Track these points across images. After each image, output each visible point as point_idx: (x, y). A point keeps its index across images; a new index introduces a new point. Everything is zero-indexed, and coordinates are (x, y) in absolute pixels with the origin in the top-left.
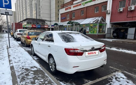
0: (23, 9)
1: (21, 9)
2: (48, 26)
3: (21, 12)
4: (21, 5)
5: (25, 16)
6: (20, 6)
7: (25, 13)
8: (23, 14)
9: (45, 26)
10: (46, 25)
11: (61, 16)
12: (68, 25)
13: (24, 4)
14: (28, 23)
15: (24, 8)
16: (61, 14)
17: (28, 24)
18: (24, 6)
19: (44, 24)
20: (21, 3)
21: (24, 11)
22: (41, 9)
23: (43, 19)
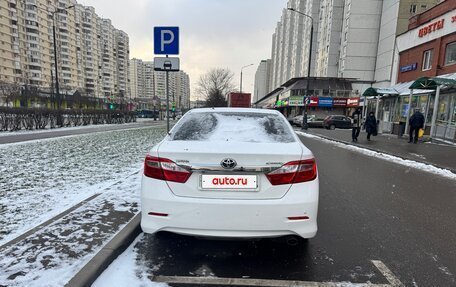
0: (290, 52)
1: (287, 52)
2: (360, 101)
3: (286, 59)
4: (287, 39)
5: (293, 69)
6: (283, 42)
7: (294, 62)
8: (290, 64)
9: (349, 102)
10: (355, 96)
11: (400, 61)
12: (416, 91)
13: (296, 33)
14: (294, 93)
15: (295, 48)
16: (400, 54)
17: (294, 97)
18: (295, 41)
19: (347, 94)
20: (288, 33)
21: (294, 55)
22: (344, 43)
23: (347, 75)
